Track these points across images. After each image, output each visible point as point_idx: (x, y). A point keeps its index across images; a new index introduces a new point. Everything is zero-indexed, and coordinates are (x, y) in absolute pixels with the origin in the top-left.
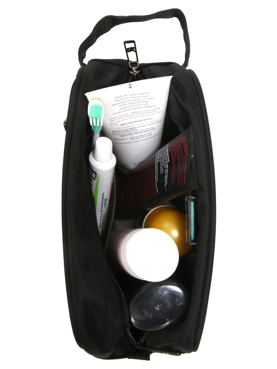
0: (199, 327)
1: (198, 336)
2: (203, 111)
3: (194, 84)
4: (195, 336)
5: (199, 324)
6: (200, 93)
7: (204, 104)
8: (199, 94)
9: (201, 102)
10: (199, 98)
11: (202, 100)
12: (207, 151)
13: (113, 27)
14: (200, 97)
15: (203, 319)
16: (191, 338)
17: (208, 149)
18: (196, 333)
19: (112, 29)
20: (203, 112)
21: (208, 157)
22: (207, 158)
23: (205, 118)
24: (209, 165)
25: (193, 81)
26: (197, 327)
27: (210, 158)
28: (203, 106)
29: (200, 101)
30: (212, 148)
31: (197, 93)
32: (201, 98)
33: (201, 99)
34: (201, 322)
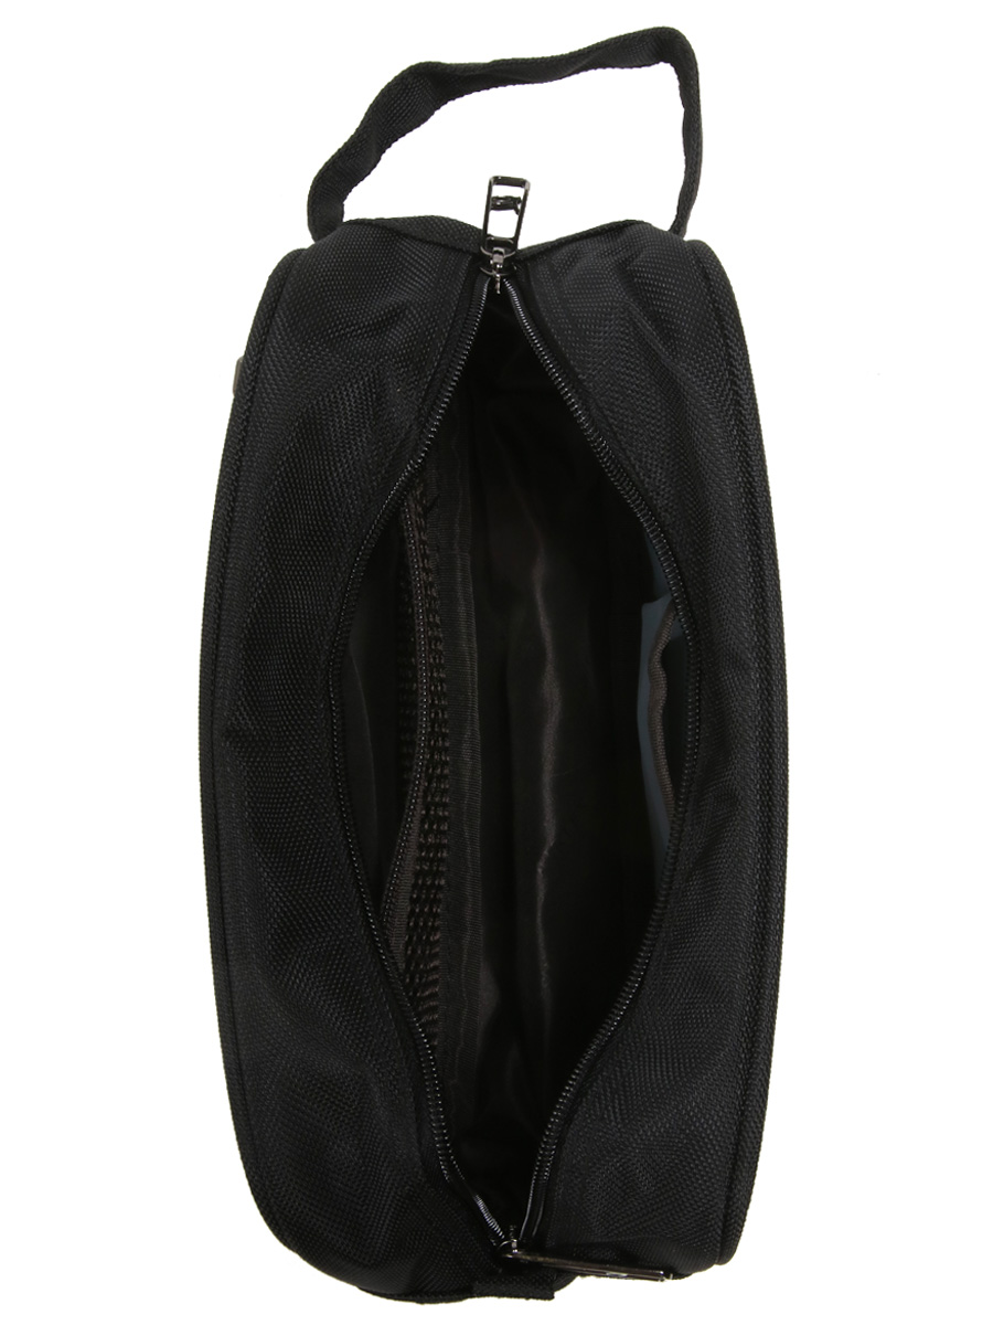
0: (743, 1162)
1: (738, 1199)
2: (738, 382)
3: (709, 289)
4: (729, 1199)
5: (741, 1153)
6: (730, 317)
7: (742, 359)
8: (728, 323)
9: (734, 351)
10: (726, 337)
11: (736, 345)
12: (755, 524)
13: (439, 108)
14: (730, 332)
15: (754, 1132)
16: (712, 1206)
17: (756, 517)
18: (730, 1188)
19: (437, 113)
20: (739, 386)
21: (759, 548)
22: (752, 552)
23: (746, 407)
24: (760, 576)
25: (706, 277)
26: (734, 1164)
27: (765, 552)
28: (740, 364)
29: (731, 347)
30: (771, 513)
31: (720, 319)
32: (734, 336)
33: (732, 341)
34: (749, 1144)
